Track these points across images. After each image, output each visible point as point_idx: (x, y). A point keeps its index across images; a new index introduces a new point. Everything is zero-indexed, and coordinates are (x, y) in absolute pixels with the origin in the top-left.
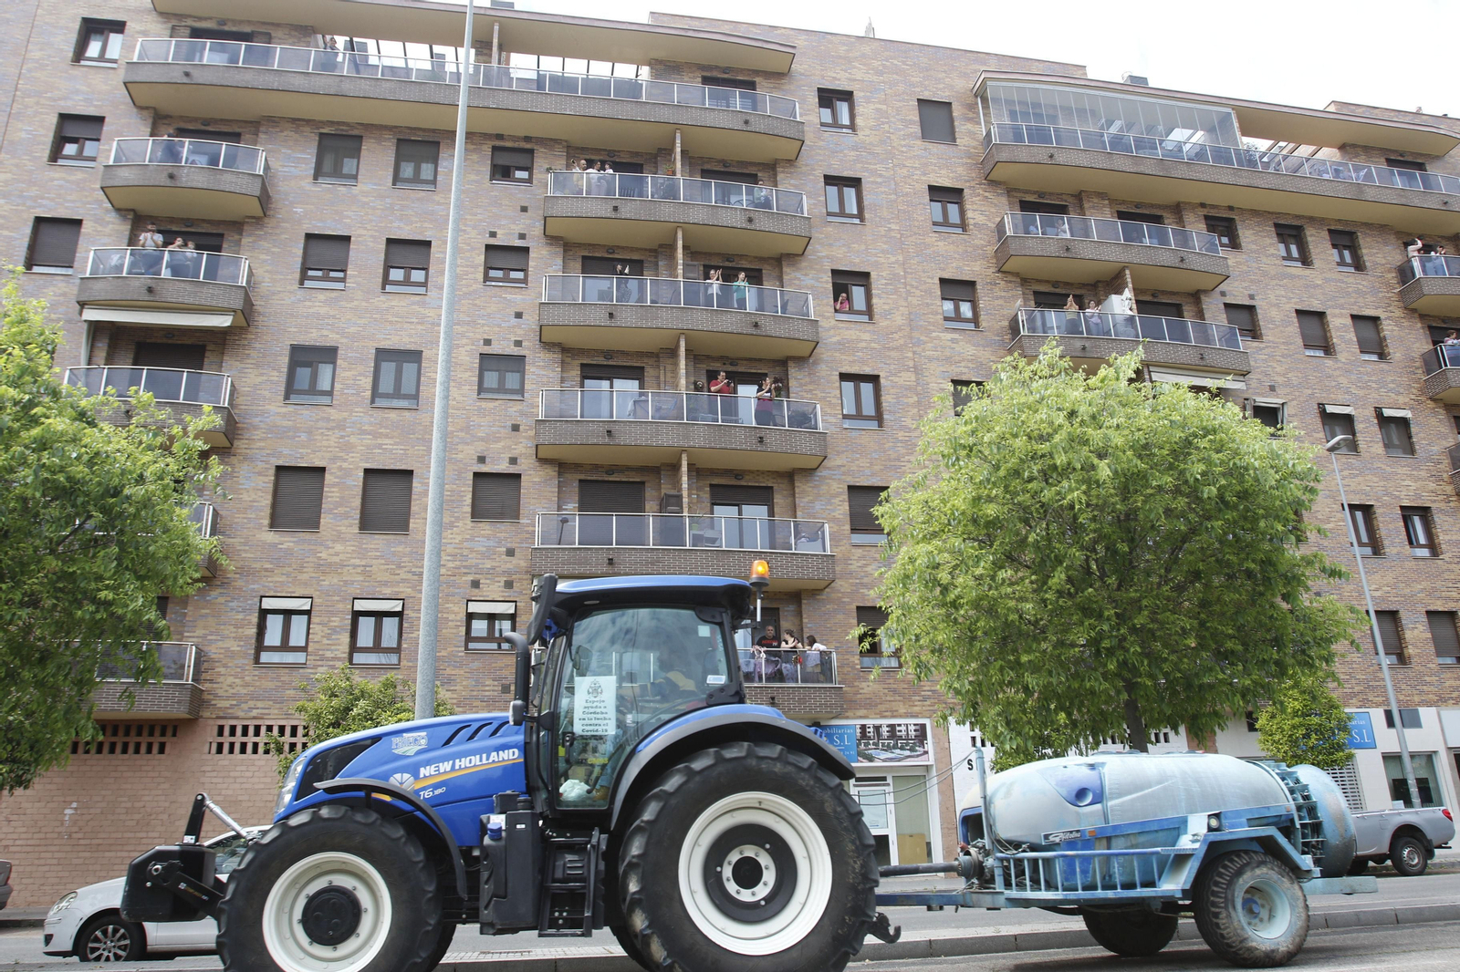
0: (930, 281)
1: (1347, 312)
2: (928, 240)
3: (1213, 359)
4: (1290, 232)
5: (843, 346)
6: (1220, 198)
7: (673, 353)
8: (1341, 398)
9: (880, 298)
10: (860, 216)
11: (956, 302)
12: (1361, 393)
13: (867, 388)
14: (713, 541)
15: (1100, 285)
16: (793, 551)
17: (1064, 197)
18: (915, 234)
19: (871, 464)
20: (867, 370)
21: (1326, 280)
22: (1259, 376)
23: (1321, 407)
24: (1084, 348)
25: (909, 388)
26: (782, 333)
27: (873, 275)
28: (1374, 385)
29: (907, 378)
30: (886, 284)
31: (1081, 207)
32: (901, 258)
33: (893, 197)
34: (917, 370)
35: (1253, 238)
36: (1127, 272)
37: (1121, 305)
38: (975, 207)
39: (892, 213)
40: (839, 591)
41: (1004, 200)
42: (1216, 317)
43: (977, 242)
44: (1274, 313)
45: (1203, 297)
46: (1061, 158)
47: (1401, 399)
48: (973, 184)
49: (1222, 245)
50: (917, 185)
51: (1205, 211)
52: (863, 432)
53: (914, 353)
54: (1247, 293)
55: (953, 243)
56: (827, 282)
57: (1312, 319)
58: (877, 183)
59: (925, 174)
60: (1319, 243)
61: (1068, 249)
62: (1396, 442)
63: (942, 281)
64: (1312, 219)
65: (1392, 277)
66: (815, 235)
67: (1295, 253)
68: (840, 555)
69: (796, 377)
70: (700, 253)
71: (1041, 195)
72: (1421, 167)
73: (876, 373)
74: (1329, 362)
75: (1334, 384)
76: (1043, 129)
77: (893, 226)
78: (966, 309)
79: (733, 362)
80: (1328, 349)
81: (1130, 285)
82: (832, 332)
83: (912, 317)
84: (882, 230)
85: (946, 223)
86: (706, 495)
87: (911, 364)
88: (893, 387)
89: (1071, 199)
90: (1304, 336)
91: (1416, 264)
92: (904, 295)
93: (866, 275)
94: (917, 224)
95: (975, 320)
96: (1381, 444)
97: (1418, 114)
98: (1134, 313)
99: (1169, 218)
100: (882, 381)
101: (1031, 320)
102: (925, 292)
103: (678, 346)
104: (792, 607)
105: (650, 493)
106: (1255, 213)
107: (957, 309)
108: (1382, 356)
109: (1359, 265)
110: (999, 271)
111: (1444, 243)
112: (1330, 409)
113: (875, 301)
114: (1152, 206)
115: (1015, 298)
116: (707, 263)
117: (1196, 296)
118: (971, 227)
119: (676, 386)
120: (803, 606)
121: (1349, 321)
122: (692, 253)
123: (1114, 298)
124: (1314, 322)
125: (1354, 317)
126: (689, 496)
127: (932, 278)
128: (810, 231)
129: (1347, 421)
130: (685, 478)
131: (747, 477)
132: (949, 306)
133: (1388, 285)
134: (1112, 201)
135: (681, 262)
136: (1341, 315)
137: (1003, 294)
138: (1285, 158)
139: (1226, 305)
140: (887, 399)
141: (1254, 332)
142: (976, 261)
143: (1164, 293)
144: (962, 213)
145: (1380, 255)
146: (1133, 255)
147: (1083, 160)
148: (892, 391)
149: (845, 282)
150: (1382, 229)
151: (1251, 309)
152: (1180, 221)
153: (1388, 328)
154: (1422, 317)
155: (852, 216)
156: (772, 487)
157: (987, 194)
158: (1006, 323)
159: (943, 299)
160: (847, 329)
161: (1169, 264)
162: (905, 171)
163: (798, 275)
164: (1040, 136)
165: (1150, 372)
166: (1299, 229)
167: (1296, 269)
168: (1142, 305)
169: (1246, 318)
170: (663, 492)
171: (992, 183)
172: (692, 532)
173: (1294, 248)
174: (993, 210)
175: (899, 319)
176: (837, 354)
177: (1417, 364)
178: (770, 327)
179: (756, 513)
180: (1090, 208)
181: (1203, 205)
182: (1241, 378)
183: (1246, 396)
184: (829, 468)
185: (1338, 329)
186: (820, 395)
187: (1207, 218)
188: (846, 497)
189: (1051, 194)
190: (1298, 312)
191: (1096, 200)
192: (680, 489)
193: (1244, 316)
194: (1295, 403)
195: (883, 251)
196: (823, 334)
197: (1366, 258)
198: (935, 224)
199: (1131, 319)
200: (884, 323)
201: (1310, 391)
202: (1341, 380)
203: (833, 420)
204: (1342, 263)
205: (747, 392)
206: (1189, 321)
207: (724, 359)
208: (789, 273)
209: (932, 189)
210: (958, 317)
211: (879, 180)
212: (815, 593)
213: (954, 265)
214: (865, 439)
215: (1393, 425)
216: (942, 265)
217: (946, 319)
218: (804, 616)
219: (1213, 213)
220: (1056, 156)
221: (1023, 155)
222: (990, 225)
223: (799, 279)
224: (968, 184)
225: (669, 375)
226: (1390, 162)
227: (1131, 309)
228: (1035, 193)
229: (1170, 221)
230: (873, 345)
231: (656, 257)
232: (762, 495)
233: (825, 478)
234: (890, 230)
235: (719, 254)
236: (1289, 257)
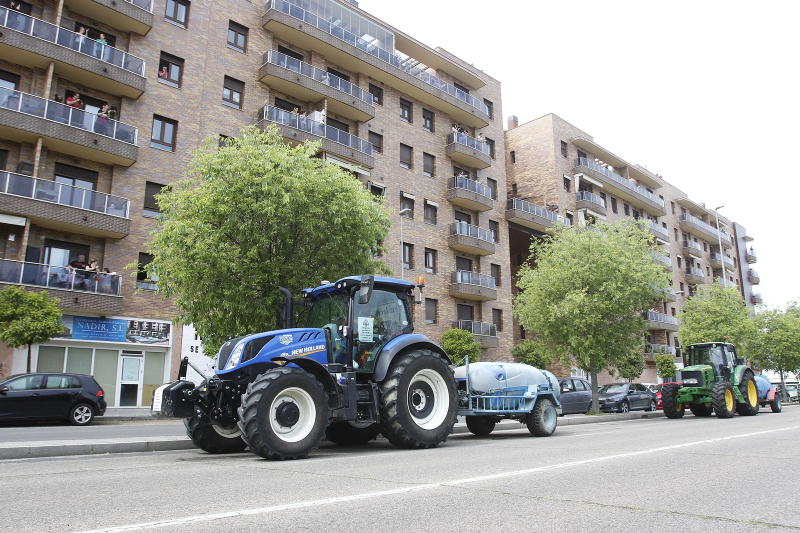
0: (219, 74)
1: (422, 150)
2: (223, 51)
3: (357, 157)
4: (406, 104)
5: (159, 98)
6: (379, 77)
7: (44, 72)
8: (411, 190)
9: (188, 76)
10: (186, 24)
11: (232, 91)
12: (420, 190)
13: (169, 127)
14: (52, 197)
15: (311, 104)
16: (105, 213)
17: (303, 51)
18: (216, 45)
19: (164, 171)
20: (171, 116)
21: (417, 132)
22: (377, 171)
23: (402, 193)
24: (295, 135)
25: (194, 133)
26: (122, 80)
27: (186, 62)
28: (426, 188)
29: (195, 127)
30: (193, 69)
31: (310, 59)
32: (205, 56)
33: (208, 19)
34: (201, 124)
35: (389, 102)
36: (326, 101)
37: (319, 117)
38: (254, 41)
39: (205, 29)
40: (130, 242)
41: (270, 42)
42: (364, 137)
43: (251, 61)
44: (390, 141)
45: (359, 125)
46: (305, 29)
47: (436, 198)
48: (255, 27)
49: (374, 101)
50: (223, 17)
51: (370, 81)
52: (162, 152)
53: (202, 113)
54: (380, 128)
55: (237, 57)
56: (157, 57)
57: (407, 149)
58: (200, 8)
59: (229, 13)
60: (417, 113)
61: (298, 80)
62: (430, 217)
63: (226, 77)
64: (417, 101)
65: (444, 139)
66: (155, 26)
67: (406, 115)
68: (135, 221)
69: (126, 110)
70: (75, 14)
71: (291, 46)
72: (467, 91)
73: (176, 119)
74: (409, 172)
75: (409, 183)
76: (300, 10)
77: (204, 37)
78: (236, 97)
79: (86, 89)
80: (410, 166)
81: (326, 108)
82: (154, 88)
83: (205, 93)
84: (197, 37)
85: (235, 44)
86: (52, 168)
87: (198, 119)
88: (185, 130)
89: (305, 53)
90: (401, 157)
91: (455, 137)
92: (202, 79)
93: (182, 60)
94: (218, 39)
95: (240, 104)
96: (423, 217)
97: (472, 66)
98: (325, 123)
99: (352, 79)
100: (179, 125)
101: (271, 112)
102: (215, 80)
103: (48, 69)
104: (98, 247)
105: (11, 158)
106: (393, 90)
107: (231, 95)
108: (432, 175)
109: (432, 129)
110: (259, 81)
111: (468, 129)
112: (405, 195)
113: (184, 77)
114: (345, 70)
115: (265, 98)
116: (79, 21)
117: (357, 123)
118: (249, 51)
119: (42, 94)
120: (106, 247)
121: (422, 155)
122: (69, 11)
123: (316, 112)
124: (407, 151)
125: (424, 153)
126: (40, 166)
127: (221, 74)
128: (152, 23)
129: (411, 202)
130: (38, 155)
131: (82, 163)
132: (227, 92)
133: (442, 142)
134: (327, 62)
135: (60, 14)
136: (419, 151)
137: (259, 94)
138: (412, 67)
139: (370, 132)
140: (180, 136)
141: (379, 149)
142: (248, 71)
143: (342, 117)
144: (246, 42)
145: (441, 126)
146: (331, 93)
147: (317, 34)
148: (184, 132)
149: (168, 61)
150: (445, 115)
151: (381, 137)
152: (357, 82)
153: (438, 163)
154: (453, 161)
155: (180, 22)
156: (97, 173)
157: (262, 36)
158: (257, 111)
159: (224, 87)
160: (164, 89)
161: (347, 103)
162: (218, 7)
163: (139, 47)
164: (297, 13)
165: (326, 156)
166: (411, 104)
167: (405, 123)
168: (329, 120)
169: (377, 140)
170: (21, 160)
171: (266, 31)
172: (38, 189)
173: (406, 112)
174: (263, 46)
175: (196, 92)
176: (155, 102)
177: (446, 183)
178: (114, 74)
179: (84, 186)
180: (315, 61)
181: (370, 78)
182: (369, 170)
183: (369, 180)
184: (137, 169)
185: (417, 158)
186: (139, 124)
187: (370, 85)
188: (144, 187)
189: (296, 47)
190: (401, 144)
191: (318, 58)
192: (34, 161)
193: (376, 139)
194: (390, 188)
195: (195, 49)
196: (148, 88)
197: (436, 127)
198: (229, 43)
199: (323, 125)
200: (187, 92)
201: (398, 184)
202: (413, 182)
203: (145, 140)
204: (425, 126)
205: (92, 111)
206: (351, 134)
207: (80, 86)
208: (133, 45)
209: (231, 22)
210: (231, 100)
211: (201, 7)
212: (114, 240)
213: (235, 70)
214: (162, 156)
215: (430, 209)
216: (228, 68)
217: (224, 99)
218: (106, 253)
219: (374, 83)
220: (303, 27)
221: (286, 21)
222: (260, 53)
223: (139, 50)
224: (252, 27)
225: (38, 86)
226: (456, 85)
227: (323, 121)
228: (288, 43)
229: (353, 81)
230: (178, 102)
231: (43, 6)
232: (90, 176)
233: (134, 174)
234: (202, 38)
235: (88, 18)
236: (403, 116)
